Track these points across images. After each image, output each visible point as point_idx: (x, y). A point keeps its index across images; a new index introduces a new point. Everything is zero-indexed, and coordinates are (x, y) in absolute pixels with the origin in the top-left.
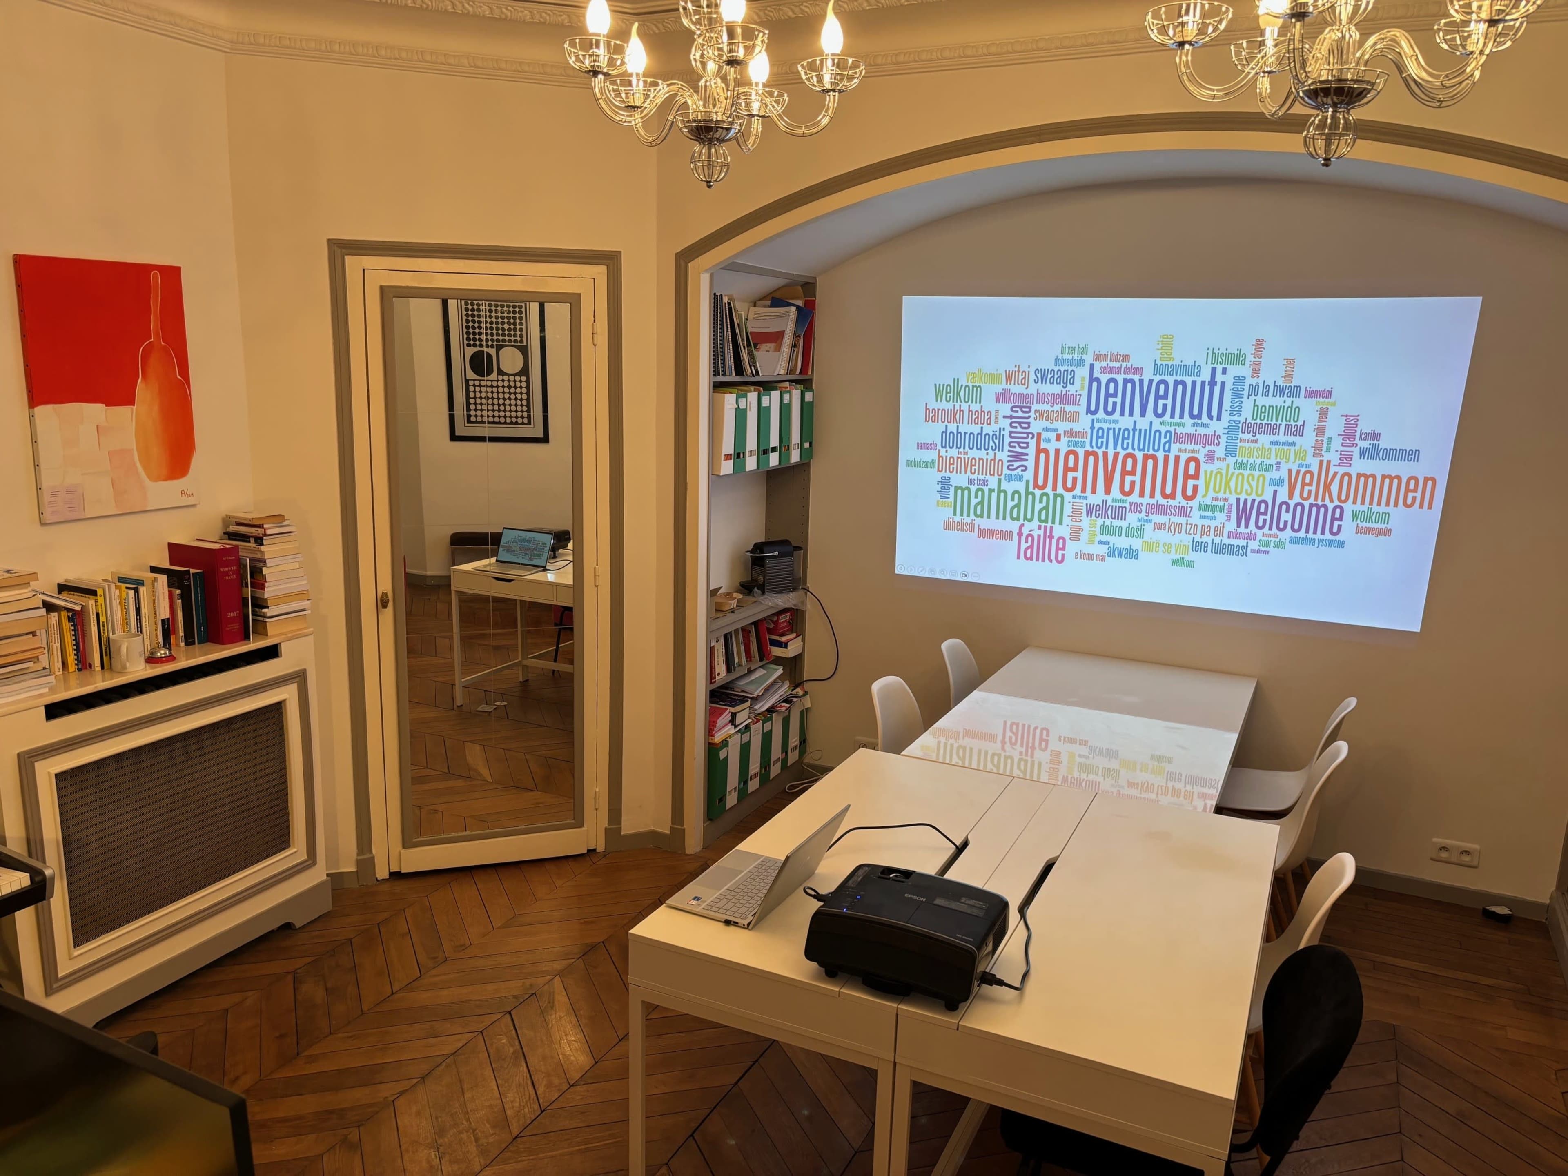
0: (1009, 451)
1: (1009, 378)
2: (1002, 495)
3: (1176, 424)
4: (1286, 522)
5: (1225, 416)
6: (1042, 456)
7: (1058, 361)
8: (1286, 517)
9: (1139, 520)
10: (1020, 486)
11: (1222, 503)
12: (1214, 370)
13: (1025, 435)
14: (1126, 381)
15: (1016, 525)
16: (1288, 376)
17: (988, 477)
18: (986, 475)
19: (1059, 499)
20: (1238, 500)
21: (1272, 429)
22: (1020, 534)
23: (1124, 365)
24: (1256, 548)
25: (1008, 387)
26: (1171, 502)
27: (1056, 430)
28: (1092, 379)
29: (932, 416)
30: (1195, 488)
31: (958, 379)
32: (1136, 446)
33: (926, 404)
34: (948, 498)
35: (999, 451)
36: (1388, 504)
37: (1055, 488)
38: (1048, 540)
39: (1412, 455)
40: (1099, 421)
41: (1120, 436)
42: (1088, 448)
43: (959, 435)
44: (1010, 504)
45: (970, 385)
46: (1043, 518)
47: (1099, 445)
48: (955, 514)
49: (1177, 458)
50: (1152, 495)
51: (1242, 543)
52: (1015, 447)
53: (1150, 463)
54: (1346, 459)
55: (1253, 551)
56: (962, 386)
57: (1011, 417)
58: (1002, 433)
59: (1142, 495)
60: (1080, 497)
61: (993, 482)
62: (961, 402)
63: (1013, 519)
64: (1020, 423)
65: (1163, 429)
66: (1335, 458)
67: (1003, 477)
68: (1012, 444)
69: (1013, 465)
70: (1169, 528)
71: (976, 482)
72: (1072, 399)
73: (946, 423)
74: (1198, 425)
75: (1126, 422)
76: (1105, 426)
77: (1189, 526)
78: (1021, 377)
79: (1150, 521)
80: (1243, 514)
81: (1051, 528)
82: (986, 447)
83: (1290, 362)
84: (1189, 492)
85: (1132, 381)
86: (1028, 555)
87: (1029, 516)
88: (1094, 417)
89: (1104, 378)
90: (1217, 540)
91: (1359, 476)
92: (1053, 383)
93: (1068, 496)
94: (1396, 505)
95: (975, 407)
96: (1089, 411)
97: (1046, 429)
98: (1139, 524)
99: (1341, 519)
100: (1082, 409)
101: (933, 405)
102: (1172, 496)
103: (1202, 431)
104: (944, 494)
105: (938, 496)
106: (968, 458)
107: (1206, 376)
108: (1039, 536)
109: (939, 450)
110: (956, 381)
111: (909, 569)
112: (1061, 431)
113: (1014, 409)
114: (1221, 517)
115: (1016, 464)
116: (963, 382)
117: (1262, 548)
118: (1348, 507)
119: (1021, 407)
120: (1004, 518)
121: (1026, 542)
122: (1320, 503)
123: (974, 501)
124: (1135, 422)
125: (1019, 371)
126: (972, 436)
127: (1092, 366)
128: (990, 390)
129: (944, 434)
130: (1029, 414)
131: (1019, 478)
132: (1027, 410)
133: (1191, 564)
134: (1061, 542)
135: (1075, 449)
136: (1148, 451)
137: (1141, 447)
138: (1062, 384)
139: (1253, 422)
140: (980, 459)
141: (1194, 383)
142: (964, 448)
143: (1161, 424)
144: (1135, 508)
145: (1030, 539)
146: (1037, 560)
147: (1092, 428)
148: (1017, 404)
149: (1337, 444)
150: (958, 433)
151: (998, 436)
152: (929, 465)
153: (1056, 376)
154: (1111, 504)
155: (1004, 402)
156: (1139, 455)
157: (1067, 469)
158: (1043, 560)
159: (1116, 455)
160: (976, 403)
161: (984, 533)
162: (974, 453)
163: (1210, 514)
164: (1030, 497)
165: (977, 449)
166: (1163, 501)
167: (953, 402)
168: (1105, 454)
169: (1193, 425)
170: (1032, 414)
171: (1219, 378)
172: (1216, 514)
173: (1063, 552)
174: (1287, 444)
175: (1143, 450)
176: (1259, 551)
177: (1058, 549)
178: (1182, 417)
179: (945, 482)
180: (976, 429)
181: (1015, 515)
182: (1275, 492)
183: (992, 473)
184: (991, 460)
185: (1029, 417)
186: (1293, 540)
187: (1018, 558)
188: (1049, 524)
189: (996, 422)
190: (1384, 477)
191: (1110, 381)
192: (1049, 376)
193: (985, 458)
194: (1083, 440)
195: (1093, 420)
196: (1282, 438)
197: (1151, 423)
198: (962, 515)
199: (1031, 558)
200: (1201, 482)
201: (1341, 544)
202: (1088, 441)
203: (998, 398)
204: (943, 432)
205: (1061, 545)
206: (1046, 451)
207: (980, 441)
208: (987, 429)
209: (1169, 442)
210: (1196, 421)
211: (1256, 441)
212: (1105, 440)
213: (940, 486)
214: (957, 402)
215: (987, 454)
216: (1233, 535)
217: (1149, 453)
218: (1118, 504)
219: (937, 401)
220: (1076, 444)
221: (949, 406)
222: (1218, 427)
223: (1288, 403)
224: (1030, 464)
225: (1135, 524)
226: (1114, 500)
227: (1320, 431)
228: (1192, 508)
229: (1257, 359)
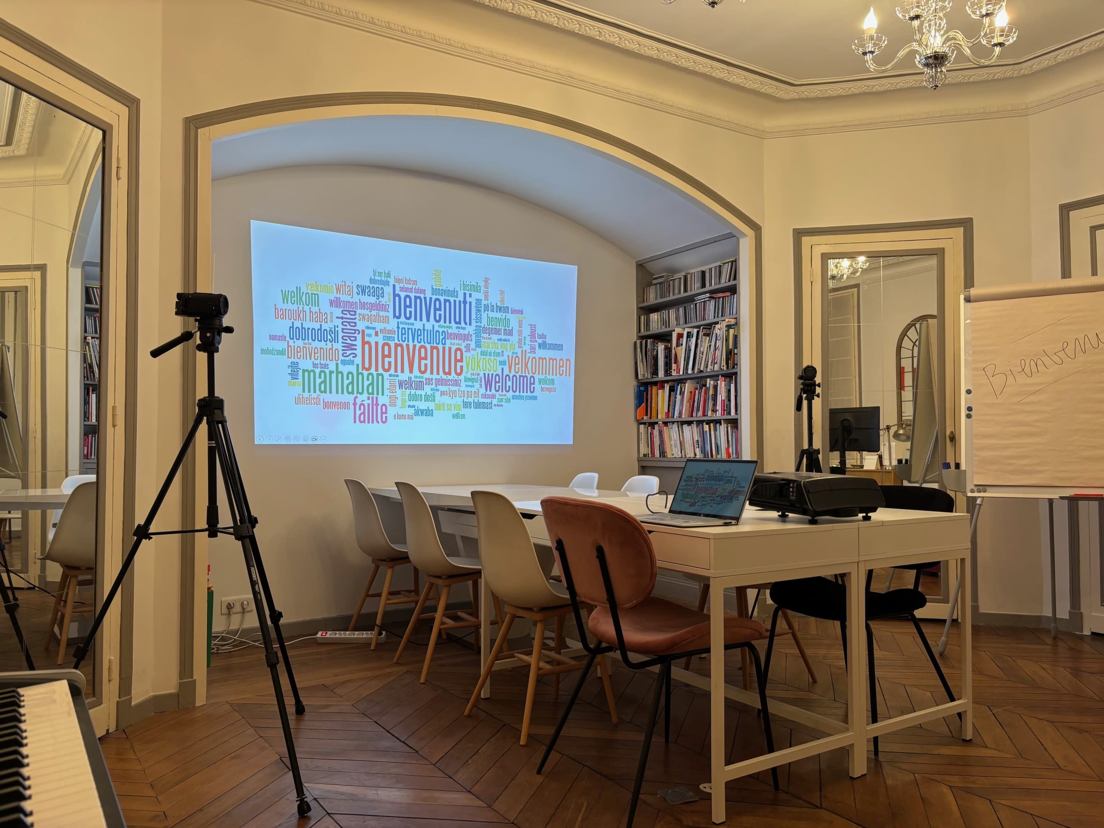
0: (343, 343)
1: (338, 290)
2: (340, 375)
3: (447, 327)
4: (509, 387)
5: (473, 322)
6: (367, 346)
7: (372, 281)
8: (509, 383)
9: (432, 390)
10: (353, 369)
11: (476, 377)
12: (465, 294)
13: (353, 332)
14: (416, 298)
15: (352, 397)
16: (502, 301)
17: (328, 362)
18: (327, 360)
19: (380, 377)
20: (485, 374)
21: (497, 332)
22: (355, 404)
23: (414, 287)
24: (496, 403)
25: (338, 296)
26: (450, 377)
27: (374, 328)
28: (395, 295)
29: (280, 314)
30: (462, 367)
31: (300, 288)
32: (426, 341)
33: (275, 305)
34: (298, 379)
35: (335, 342)
36: (553, 375)
37: (377, 369)
38: (375, 407)
39: (558, 347)
40: (402, 323)
41: (416, 334)
42: (396, 341)
43: (304, 330)
44: (346, 382)
45: (310, 292)
46: (370, 391)
47: (403, 339)
48: (304, 391)
49: (450, 349)
50: (438, 373)
51: (489, 400)
52: (346, 340)
53: (435, 351)
54: (533, 350)
55: (495, 405)
56: (303, 293)
57: (342, 318)
58: (337, 329)
59: (432, 373)
60: (394, 376)
61: (332, 366)
62: (303, 305)
63: (349, 393)
64: (349, 323)
65: (441, 330)
66: (528, 349)
67: (339, 362)
68: (344, 338)
69: (346, 353)
70: (450, 394)
71: (319, 366)
72: (383, 308)
73: (292, 320)
74: (459, 328)
75: (418, 325)
76: (406, 327)
77: (460, 392)
78: (347, 290)
79: (438, 390)
80: (488, 384)
81: (377, 398)
82: (325, 340)
83: (502, 292)
84: (459, 371)
85: (420, 298)
86: (362, 419)
87: (360, 391)
88: (399, 320)
89: (403, 295)
90: (476, 400)
91: (540, 358)
92: (370, 296)
93: (386, 375)
94: (556, 375)
95: (315, 309)
96: (395, 316)
97: (368, 328)
98: (432, 392)
99: (534, 384)
100: (391, 314)
101: (280, 305)
102: (449, 373)
103: (462, 332)
104: (294, 375)
105: (290, 377)
106: (312, 348)
107: (461, 298)
108: (369, 404)
109: (288, 341)
110: (299, 289)
111: (267, 439)
112: (378, 329)
113: (344, 312)
114: (477, 385)
115: (348, 352)
116: (304, 290)
117: (499, 403)
118: (536, 376)
119: (349, 311)
120: (342, 393)
121: (360, 409)
122: (524, 375)
123: (318, 381)
124: (424, 325)
125: (345, 285)
126: (314, 331)
127: (394, 286)
128: (325, 298)
129: (291, 329)
130: (355, 317)
131: (352, 363)
132: (354, 313)
133: (463, 416)
134: (384, 407)
135: (388, 342)
136: (433, 344)
137: (429, 341)
138: (376, 297)
139: (488, 327)
140: (321, 348)
141: (455, 301)
142: (308, 340)
143: (439, 326)
144: (429, 381)
145: (362, 407)
146: (369, 422)
147: (398, 328)
148: (345, 309)
149: (528, 339)
150: (302, 328)
151: (334, 331)
152: (281, 353)
153: (371, 291)
154: (414, 380)
155: (336, 306)
156: (428, 347)
157: (384, 356)
158: (373, 422)
159: (414, 346)
160: (315, 306)
161: (327, 405)
162: (316, 344)
163: (470, 384)
164: (360, 376)
165: (318, 341)
166: (444, 377)
167: (297, 304)
168: (408, 346)
169: (457, 328)
170: (357, 316)
171: (468, 299)
172: (474, 383)
173: (386, 415)
174: (505, 340)
175: (430, 343)
176: (498, 405)
177: (382, 413)
178: (450, 323)
179: (294, 366)
180: (317, 326)
181: (350, 390)
182: (503, 369)
183: (331, 359)
184: (330, 349)
185: (355, 319)
186: (514, 397)
187: (355, 422)
188: (375, 396)
189: (332, 321)
190: (550, 359)
191: (407, 296)
192: (367, 291)
193: (325, 347)
194: (393, 336)
195: (398, 322)
196: (503, 337)
197: (433, 326)
198: (309, 391)
199: (364, 422)
200: (464, 364)
201: (535, 398)
202: (396, 337)
203: (331, 303)
204: (290, 327)
205: (384, 410)
206: (369, 343)
207: (320, 335)
208: (325, 326)
209: (444, 338)
210: (458, 325)
211: (491, 339)
212: (406, 336)
213: (290, 369)
214: (300, 304)
215: (326, 344)
216: (485, 396)
217: (434, 345)
218: (418, 380)
219: (284, 303)
220: (389, 338)
221: (295, 307)
222: (470, 329)
223: (504, 317)
224: (359, 352)
225: (429, 393)
226: (416, 377)
227: (520, 333)
228: (460, 380)
229: (486, 290)
